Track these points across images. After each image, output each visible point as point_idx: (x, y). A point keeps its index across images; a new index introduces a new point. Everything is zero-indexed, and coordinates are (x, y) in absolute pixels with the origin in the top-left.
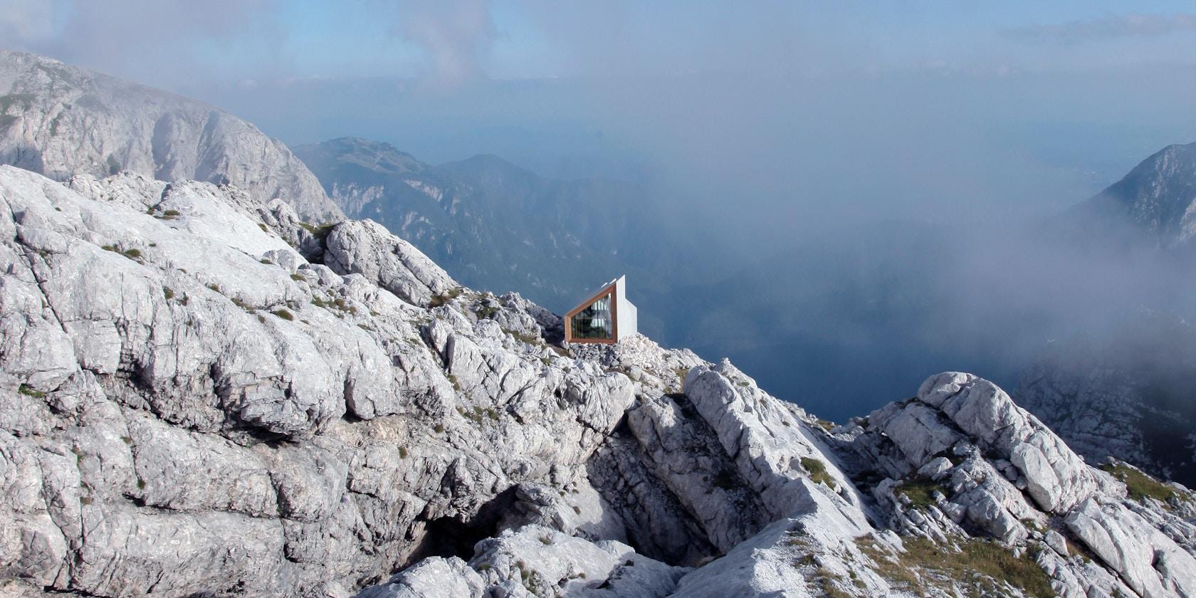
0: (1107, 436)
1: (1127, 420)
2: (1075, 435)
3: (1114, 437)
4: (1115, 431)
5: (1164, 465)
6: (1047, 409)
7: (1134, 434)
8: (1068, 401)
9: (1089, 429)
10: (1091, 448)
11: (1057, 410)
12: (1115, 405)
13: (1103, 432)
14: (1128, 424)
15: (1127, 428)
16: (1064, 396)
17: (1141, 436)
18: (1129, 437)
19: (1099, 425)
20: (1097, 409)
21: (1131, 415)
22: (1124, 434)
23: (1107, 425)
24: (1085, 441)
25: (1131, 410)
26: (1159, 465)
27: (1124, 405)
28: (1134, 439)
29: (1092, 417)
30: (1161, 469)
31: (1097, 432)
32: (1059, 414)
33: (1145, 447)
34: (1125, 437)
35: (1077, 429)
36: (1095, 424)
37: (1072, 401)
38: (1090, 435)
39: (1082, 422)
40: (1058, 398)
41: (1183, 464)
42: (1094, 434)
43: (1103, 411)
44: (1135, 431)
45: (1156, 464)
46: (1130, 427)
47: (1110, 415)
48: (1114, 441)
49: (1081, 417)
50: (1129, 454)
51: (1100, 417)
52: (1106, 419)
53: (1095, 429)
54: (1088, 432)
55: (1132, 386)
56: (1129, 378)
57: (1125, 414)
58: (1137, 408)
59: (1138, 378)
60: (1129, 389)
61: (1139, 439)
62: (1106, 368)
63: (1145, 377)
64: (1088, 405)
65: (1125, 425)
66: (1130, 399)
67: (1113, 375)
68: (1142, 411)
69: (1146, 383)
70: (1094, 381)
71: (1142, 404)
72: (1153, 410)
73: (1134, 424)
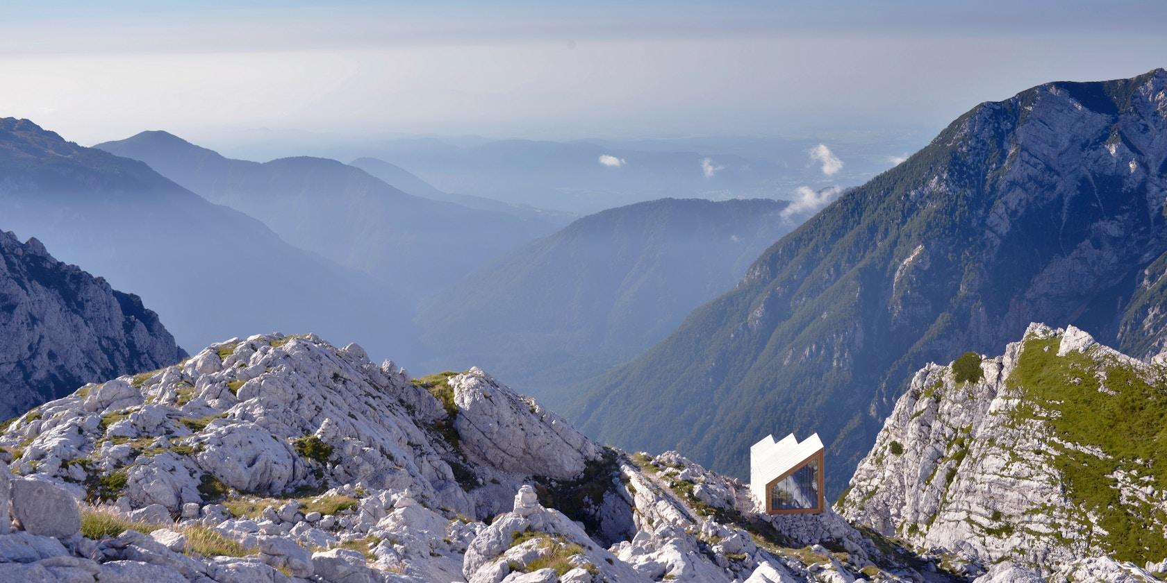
0: (1018, 477)
1: (1040, 458)
2: (978, 477)
3: (1027, 478)
4: (1027, 471)
5: (1088, 509)
6: (937, 446)
7: (1050, 474)
8: (960, 435)
9: (995, 470)
10: (1000, 491)
11: (949, 447)
12: (1024, 440)
13: (1012, 473)
14: (1042, 463)
15: (1040, 467)
16: (955, 430)
17: (1058, 477)
18: (1043, 477)
19: (1007, 464)
21: (1045, 453)
22: (1038, 475)
23: (1017, 464)
24: (990, 483)
25: (1044, 447)
26: (1083, 510)
27: (1036, 441)
28: (1050, 480)
29: (997, 455)
30: (1085, 514)
31: (1005, 473)
32: (952, 452)
33: (1065, 489)
34: (1039, 478)
35: (980, 470)
36: (1002, 464)
37: (966, 435)
38: (997, 477)
39: (986, 461)
40: (949, 432)
41: (1110, 507)
42: (1002, 476)
43: (1010, 449)
44: (1051, 470)
45: (1079, 509)
46: (1045, 466)
47: (1019, 453)
48: (1026, 482)
49: (983, 456)
50: (1046, 498)
51: (1007, 456)
52: (1015, 458)
53: (1003, 469)
54: (995, 474)
55: (1042, 418)
56: (1037, 409)
57: (1038, 453)
58: (1052, 444)
59: (1049, 408)
60: (1039, 422)
61: (1056, 479)
62: (1010, 398)
63: (1057, 408)
64: (992, 441)
65: (1038, 464)
66: (1042, 433)
67: (1019, 406)
68: (1057, 447)
69: (1058, 414)
70: (995, 414)
71: (1056, 439)
72: (1069, 445)
73: (1050, 462)
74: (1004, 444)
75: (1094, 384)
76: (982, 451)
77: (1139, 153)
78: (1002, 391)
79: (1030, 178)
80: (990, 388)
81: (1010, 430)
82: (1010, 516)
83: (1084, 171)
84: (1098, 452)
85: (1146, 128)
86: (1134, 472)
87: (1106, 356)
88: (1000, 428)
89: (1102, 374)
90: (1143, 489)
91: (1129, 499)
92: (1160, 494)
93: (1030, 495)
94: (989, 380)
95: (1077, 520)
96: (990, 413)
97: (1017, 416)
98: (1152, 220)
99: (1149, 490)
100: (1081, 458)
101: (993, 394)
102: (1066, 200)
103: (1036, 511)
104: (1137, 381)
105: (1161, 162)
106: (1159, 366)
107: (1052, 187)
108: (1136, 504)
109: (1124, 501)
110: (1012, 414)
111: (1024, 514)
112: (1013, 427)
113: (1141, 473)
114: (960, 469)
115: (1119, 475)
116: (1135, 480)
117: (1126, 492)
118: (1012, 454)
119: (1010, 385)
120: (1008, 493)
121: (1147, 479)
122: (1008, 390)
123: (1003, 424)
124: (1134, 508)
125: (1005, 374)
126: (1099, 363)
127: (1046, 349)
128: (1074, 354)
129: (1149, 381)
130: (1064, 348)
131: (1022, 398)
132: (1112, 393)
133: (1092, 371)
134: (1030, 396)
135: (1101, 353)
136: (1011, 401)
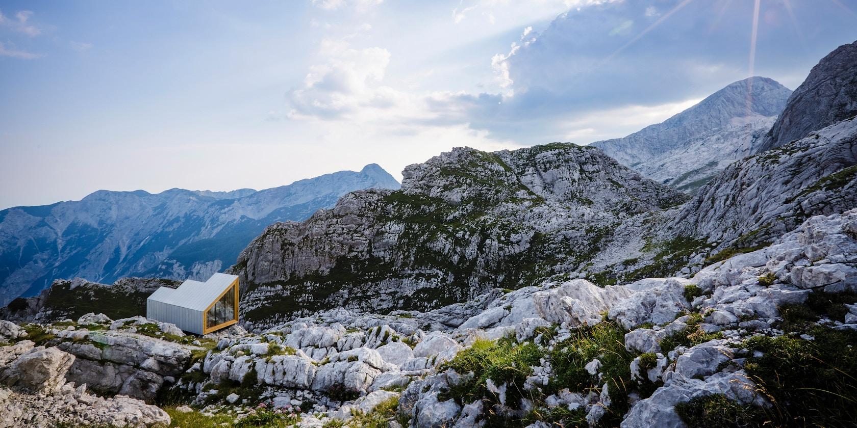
56: (62, 312)
63: (72, 310)
67: (52, 313)
75: (89, 297)
77: (54, 229)
78: (42, 309)
79: (5, 242)
80: (33, 309)
83: (30, 237)
85: (57, 221)
87: (93, 286)
89: (92, 293)
94: (32, 307)
96: (36, 320)
98: (59, 250)
101: (35, 313)
102: (22, 248)
104: (107, 292)
105: (63, 232)
107: (16, 244)
119: (47, 306)
122: (46, 308)
125: (41, 303)
126: (90, 289)
127: (64, 288)
128: (78, 288)
129: (113, 292)
130: (73, 287)
131: (54, 310)
132: (97, 299)
133: (87, 293)
134: (58, 308)
135: (91, 285)
136: (47, 312)
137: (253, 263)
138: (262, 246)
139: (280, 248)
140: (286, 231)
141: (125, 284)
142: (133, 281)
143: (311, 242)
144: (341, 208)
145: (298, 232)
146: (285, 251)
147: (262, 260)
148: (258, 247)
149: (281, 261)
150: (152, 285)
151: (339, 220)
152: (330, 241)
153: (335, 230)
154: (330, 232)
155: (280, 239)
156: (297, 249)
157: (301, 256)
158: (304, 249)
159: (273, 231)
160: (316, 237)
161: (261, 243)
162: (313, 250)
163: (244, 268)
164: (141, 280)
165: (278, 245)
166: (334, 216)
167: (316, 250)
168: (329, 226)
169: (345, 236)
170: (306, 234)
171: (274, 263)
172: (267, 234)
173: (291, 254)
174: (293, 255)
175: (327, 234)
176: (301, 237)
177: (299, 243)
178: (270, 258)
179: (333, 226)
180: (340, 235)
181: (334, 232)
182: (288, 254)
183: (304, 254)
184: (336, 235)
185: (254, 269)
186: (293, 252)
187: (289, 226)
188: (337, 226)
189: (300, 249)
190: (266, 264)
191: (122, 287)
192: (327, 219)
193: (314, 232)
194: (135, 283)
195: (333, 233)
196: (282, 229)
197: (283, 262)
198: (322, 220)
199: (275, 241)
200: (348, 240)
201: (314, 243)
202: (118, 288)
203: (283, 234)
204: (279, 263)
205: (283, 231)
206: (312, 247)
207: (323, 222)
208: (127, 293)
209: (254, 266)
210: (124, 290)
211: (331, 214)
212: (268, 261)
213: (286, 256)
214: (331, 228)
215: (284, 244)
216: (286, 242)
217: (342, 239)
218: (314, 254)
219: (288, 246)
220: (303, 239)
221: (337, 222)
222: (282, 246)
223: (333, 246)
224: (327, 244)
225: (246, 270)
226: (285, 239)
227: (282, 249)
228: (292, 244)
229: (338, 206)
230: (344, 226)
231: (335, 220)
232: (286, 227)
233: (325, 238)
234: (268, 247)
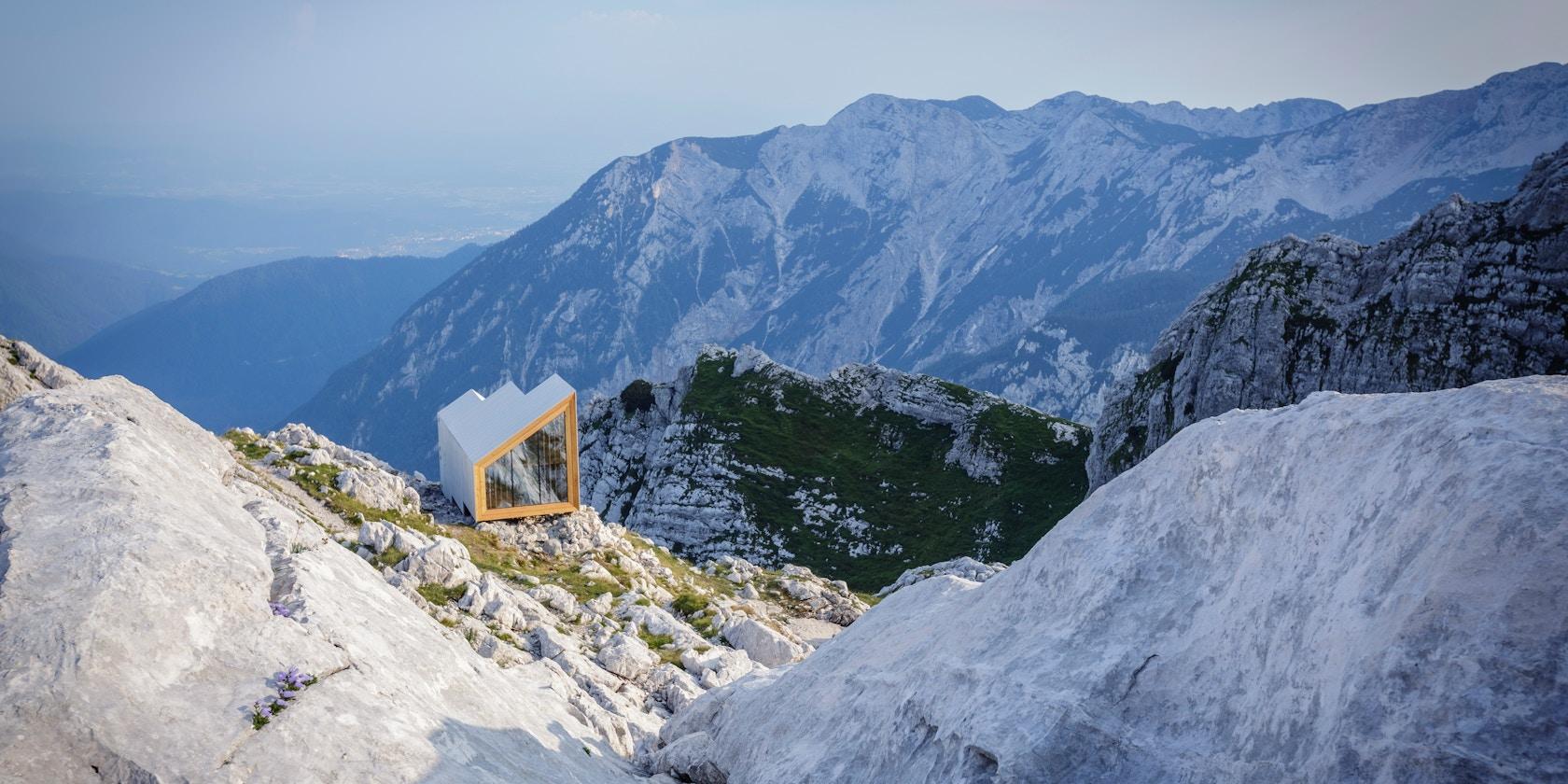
0: (698, 505)
1: (721, 483)
2: (656, 508)
3: (707, 505)
4: (707, 498)
5: (773, 532)
6: (610, 479)
7: (732, 499)
8: (633, 466)
9: (674, 499)
10: (679, 521)
11: (622, 479)
12: (703, 466)
13: (692, 501)
14: (723, 488)
15: (721, 493)
16: (628, 462)
17: (741, 501)
18: (725, 503)
19: (686, 492)
20: (681, 474)
21: (726, 477)
22: (719, 501)
23: (697, 491)
24: (670, 514)
25: (724, 471)
26: (767, 533)
27: (715, 465)
28: (732, 505)
29: (675, 484)
30: (769, 538)
31: (685, 501)
32: (626, 484)
33: (748, 514)
34: (721, 504)
35: (658, 500)
36: (680, 491)
37: (640, 466)
38: (677, 506)
39: (664, 491)
40: (621, 464)
41: (794, 528)
42: (681, 505)
43: (688, 476)
44: (732, 495)
45: (764, 533)
46: (726, 492)
47: (698, 479)
48: (708, 510)
49: (661, 486)
50: (729, 524)
51: (685, 483)
52: (693, 485)
53: (682, 498)
54: (674, 503)
55: (721, 442)
56: (715, 433)
57: (718, 477)
58: (731, 468)
59: (727, 431)
60: (718, 447)
61: (739, 505)
62: (685, 423)
63: (735, 430)
64: (669, 470)
65: (719, 489)
66: (721, 456)
67: (696, 430)
68: (737, 470)
69: (737, 436)
70: (671, 441)
71: (736, 463)
72: (750, 468)
73: (729, 486)
74: (681, 472)
75: (772, 403)
76: (659, 481)
78: (678, 416)
79: (667, 231)
80: (662, 412)
81: (688, 457)
82: (692, 547)
83: (718, 222)
84: (778, 473)
86: (816, 491)
87: (782, 375)
88: (677, 455)
89: (780, 392)
90: (827, 508)
91: (813, 518)
92: (844, 511)
93: (713, 523)
94: (661, 407)
95: (761, 544)
96: (666, 440)
97: (696, 441)
99: (833, 507)
100: (763, 480)
101: (666, 422)
102: (701, 252)
103: (719, 539)
104: (813, 397)
106: (835, 382)
108: (820, 523)
109: (807, 521)
110: (688, 439)
111: (707, 543)
112: (690, 452)
113: (824, 491)
114: (636, 501)
115: (800, 495)
116: (817, 499)
117: (808, 513)
118: (691, 482)
119: (686, 410)
120: (689, 522)
121: (829, 497)
122: (683, 414)
123: (680, 451)
124: (818, 528)
125: (678, 399)
126: (774, 382)
127: (720, 370)
128: (750, 373)
129: (826, 398)
130: (739, 369)
131: (698, 422)
132: (790, 411)
133: (769, 390)
134: (707, 420)
135: (777, 371)
136: (687, 426)
137: (1192, 373)
138: (1223, 318)
139: (1282, 330)
140: (1312, 271)
141: (854, 381)
142: (873, 377)
143: (1398, 323)
144: (1539, 200)
145: (1354, 282)
146: (1300, 344)
147: (1217, 367)
148: (1211, 321)
149: (1281, 380)
150: (919, 394)
151: (1521, 251)
152: (1475, 328)
153: (1501, 286)
154: (1478, 294)
155: (1284, 301)
156: (1341, 345)
157: (1355, 373)
158: (1367, 345)
159: (1266, 266)
160: (1416, 307)
161: (1222, 306)
162: (1401, 357)
163: (1164, 385)
164: (894, 377)
165: (1275, 323)
166: (1504, 232)
167: (1413, 358)
168: (1476, 270)
169: (1539, 316)
170: (1383, 292)
171: (1256, 384)
172: (1245, 276)
173: (1318, 358)
174: (1326, 362)
175: (1462, 300)
176: (1365, 300)
177: (1354, 324)
178: (1246, 361)
179: (1491, 270)
180: (1515, 309)
181: (1492, 297)
182: (1310, 358)
183: (1366, 366)
184: (1498, 307)
185: (1194, 392)
186: (1326, 353)
187: (1324, 253)
188: (1509, 271)
189: (1353, 343)
190: (1229, 381)
191: (848, 390)
192: (1473, 239)
193: (1413, 286)
194: (879, 381)
195: (1487, 300)
196: (1298, 264)
197: (1289, 380)
198: (1449, 243)
199: (1267, 306)
200: (1549, 334)
201: (1409, 329)
202: (837, 389)
203: (1299, 281)
204: (1272, 384)
205: (1300, 273)
206: (1397, 341)
207: (1454, 251)
208: (858, 406)
209: (1195, 381)
210: (850, 397)
211: (1491, 224)
212: (1239, 371)
213: (1301, 364)
214: (1484, 279)
215: (1296, 322)
216: (1305, 311)
217: (1521, 325)
218: (1404, 371)
219: (1310, 329)
220: (1371, 308)
221: (1512, 256)
222: (1289, 323)
223: (1483, 348)
224: (1460, 340)
225: (1169, 391)
226: (1303, 302)
227: (1287, 337)
228: (1326, 324)
229: (1529, 193)
230: (1538, 276)
231: (1504, 247)
232: (1312, 258)
233: (1454, 313)
234: (1240, 324)
